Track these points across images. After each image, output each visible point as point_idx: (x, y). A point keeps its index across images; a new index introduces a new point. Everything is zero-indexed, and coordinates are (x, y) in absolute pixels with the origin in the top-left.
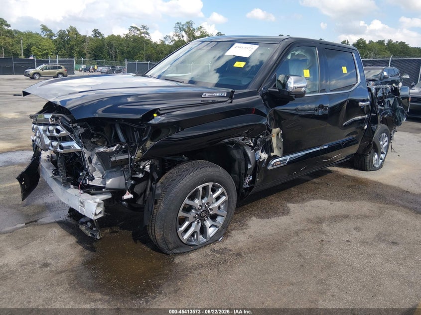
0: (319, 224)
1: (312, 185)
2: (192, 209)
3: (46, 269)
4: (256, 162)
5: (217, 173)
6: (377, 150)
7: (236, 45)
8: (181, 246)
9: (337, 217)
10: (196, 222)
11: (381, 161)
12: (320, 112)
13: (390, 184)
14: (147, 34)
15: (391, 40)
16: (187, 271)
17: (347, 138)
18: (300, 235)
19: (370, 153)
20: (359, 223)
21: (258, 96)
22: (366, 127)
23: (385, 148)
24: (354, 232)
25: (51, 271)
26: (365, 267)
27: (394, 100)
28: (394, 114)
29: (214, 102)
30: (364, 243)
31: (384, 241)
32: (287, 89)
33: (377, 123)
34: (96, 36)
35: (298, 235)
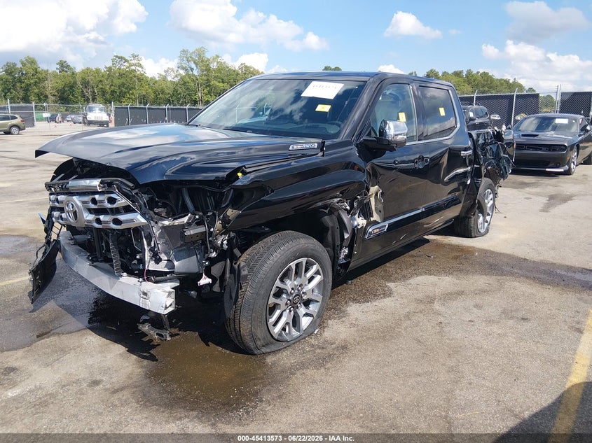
0: (432, 304)
1: (410, 259)
2: (283, 293)
3: (97, 388)
4: (354, 229)
5: (311, 246)
6: (481, 209)
7: (314, 83)
8: (272, 343)
9: (451, 294)
10: (288, 311)
11: (486, 224)
12: (420, 166)
13: (502, 252)
14: (140, 66)
15: (470, 70)
16: (286, 372)
17: (450, 196)
18: (413, 318)
19: (474, 214)
20: (478, 300)
21: (351, 147)
22: (469, 182)
23: (490, 207)
24: (475, 310)
25: (106, 390)
26: (498, 348)
27: (498, 146)
28: (498, 165)
29: (304, 156)
30: (490, 321)
31: (512, 317)
32: (385, 137)
33: (481, 177)
34: (63, 70)
35: (409, 319)
